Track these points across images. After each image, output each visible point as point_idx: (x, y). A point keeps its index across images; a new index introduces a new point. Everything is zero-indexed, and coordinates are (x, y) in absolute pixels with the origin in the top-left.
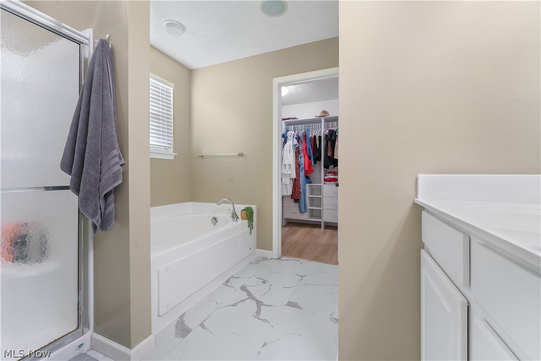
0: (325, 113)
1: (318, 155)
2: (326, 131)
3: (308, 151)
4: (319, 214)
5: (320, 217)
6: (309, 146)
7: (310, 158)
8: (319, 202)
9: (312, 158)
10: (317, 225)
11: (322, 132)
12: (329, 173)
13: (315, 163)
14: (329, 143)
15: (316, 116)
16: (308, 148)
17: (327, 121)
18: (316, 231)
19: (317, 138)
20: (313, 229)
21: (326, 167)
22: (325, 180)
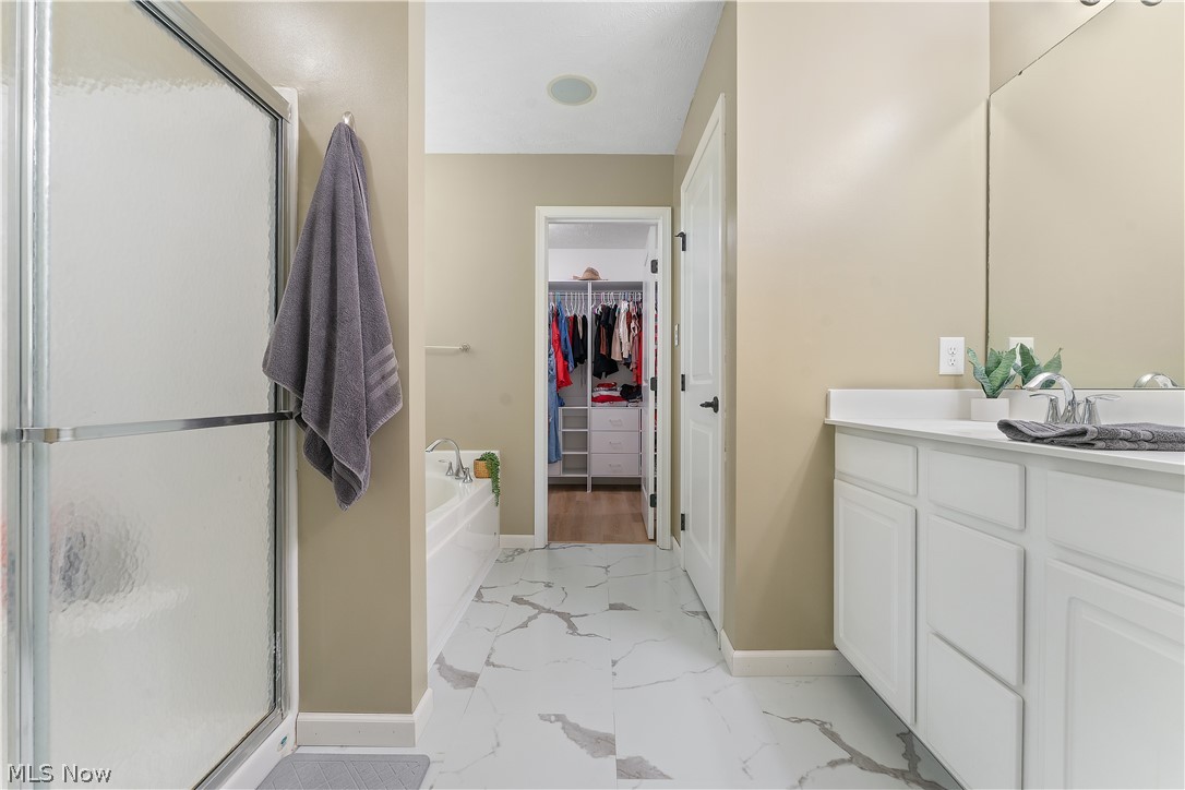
0: (593, 273)
1: (582, 352)
2: (596, 307)
3: (563, 343)
4: (583, 463)
5: (585, 470)
6: (565, 335)
7: (566, 358)
8: (583, 442)
9: (571, 357)
10: (580, 486)
11: (590, 307)
12: (602, 385)
13: (576, 366)
14: (603, 331)
15: (575, 278)
16: (563, 338)
17: (594, 288)
18: (579, 495)
19: (579, 319)
20: (572, 493)
21: (596, 374)
22: (594, 400)
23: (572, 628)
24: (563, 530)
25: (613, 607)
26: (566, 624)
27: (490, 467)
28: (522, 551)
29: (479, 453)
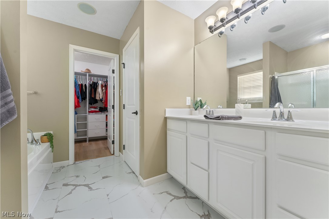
0: (88, 71)
1: (85, 96)
2: (90, 82)
3: (77, 93)
4: (85, 133)
5: (86, 135)
6: (78, 90)
7: (78, 98)
8: (85, 126)
9: (80, 98)
10: (85, 141)
11: (88, 82)
12: (92, 107)
13: (82, 101)
14: (93, 90)
15: (82, 71)
16: (77, 91)
17: (89, 75)
18: (84, 144)
19: (84, 85)
20: (80, 144)
21: (90, 103)
22: (89, 112)
23: (90, 188)
24: (79, 156)
25: (103, 178)
26: (87, 188)
27: (49, 138)
28: (64, 167)
29: (43, 133)
